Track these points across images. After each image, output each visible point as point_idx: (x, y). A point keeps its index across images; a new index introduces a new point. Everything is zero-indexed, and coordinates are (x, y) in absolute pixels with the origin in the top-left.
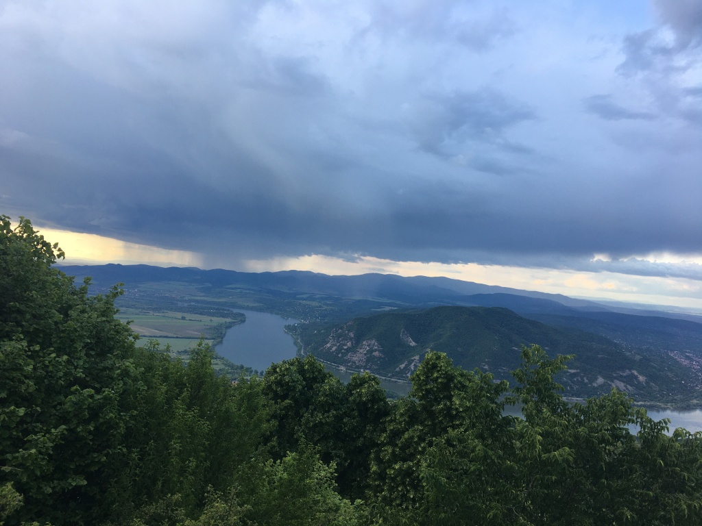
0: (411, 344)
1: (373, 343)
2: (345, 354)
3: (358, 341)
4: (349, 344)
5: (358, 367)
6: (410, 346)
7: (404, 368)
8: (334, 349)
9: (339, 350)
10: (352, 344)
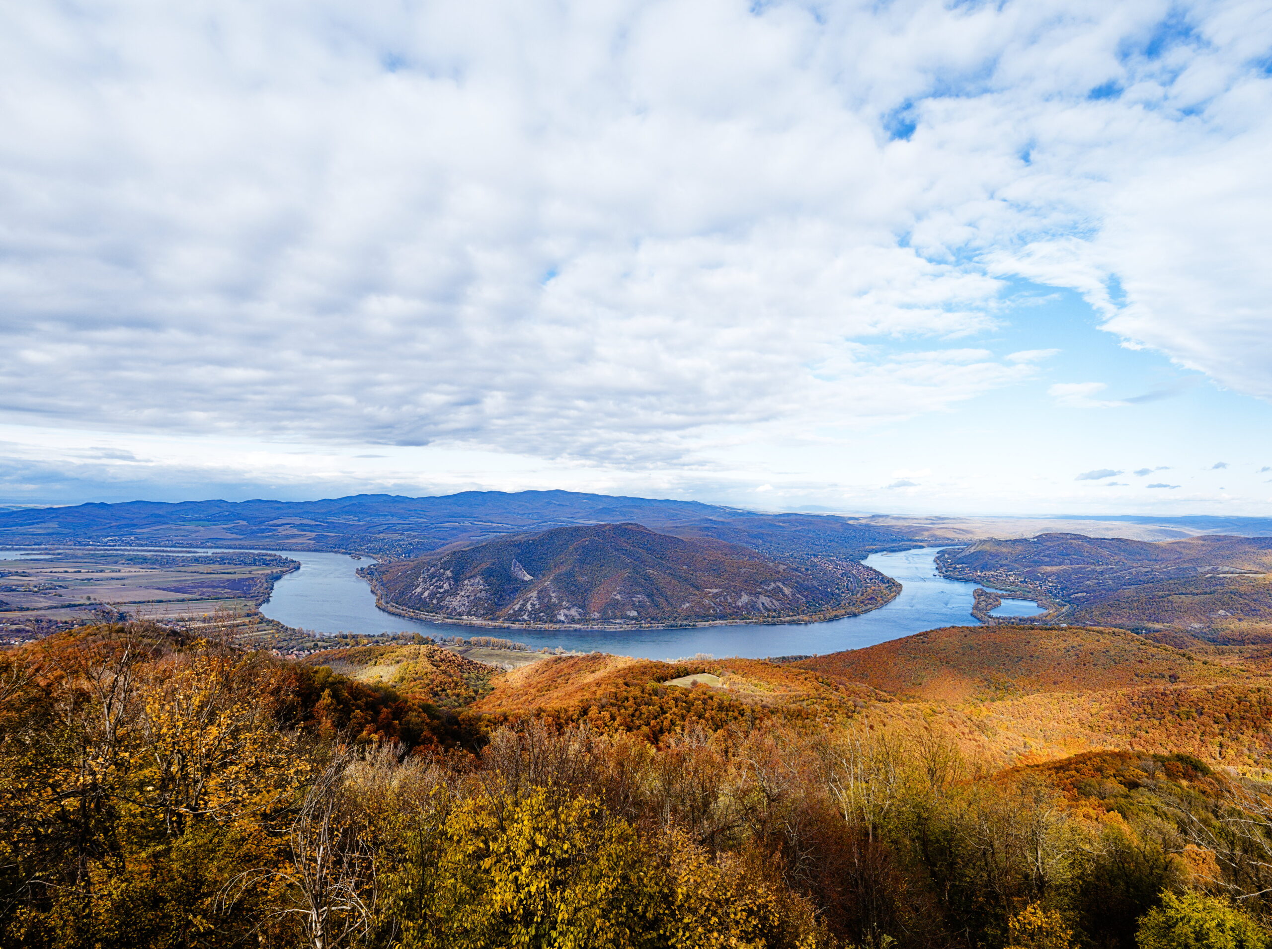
0: (525, 578)
1: (477, 581)
2: (442, 599)
3: (457, 580)
4: (446, 586)
5: (460, 614)
6: (523, 581)
7: (520, 609)
8: (426, 594)
9: (433, 595)
10: (450, 584)
